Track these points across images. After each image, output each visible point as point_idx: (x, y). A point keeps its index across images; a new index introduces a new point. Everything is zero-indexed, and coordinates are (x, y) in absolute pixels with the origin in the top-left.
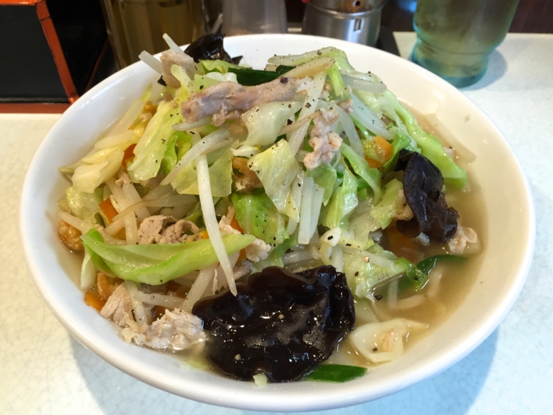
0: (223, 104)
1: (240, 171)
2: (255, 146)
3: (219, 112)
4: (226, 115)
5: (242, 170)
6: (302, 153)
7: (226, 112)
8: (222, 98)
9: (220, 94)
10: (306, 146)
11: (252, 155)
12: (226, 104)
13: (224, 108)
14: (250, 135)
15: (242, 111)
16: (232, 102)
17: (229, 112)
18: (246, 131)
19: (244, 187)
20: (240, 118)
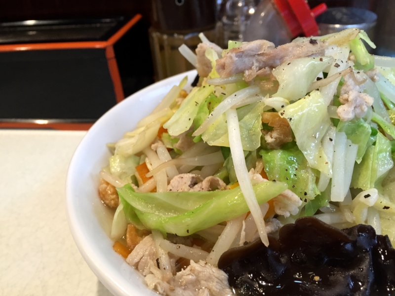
0: (254, 61)
1: (269, 125)
3: (251, 68)
4: (257, 72)
7: (258, 68)
8: (254, 56)
9: (253, 51)
11: (283, 107)
12: (257, 61)
13: (256, 64)
14: (281, 86)
15: (272, 67)
19: (273, 140)
20: (271, 74)
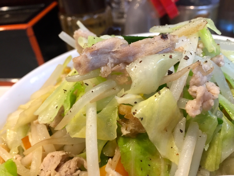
0: (109, 58)
1: (125, 117)
2: (139, 94)
3: (106, 65)
4: (112, 68)
5: (127, 116)
6: (183, 100)
7: (113, 65)
8: (109, 53)
9: (107, 49)
10: (186, 95)
11: (136, 103)
12: (112, 57)
13: (111, 61)
14: (133, 84)
15: (127, 63)
16: (118, 56)
17: (115, 64)
18: (130, 81)
19: (128, 132)
20: (125, 70)
